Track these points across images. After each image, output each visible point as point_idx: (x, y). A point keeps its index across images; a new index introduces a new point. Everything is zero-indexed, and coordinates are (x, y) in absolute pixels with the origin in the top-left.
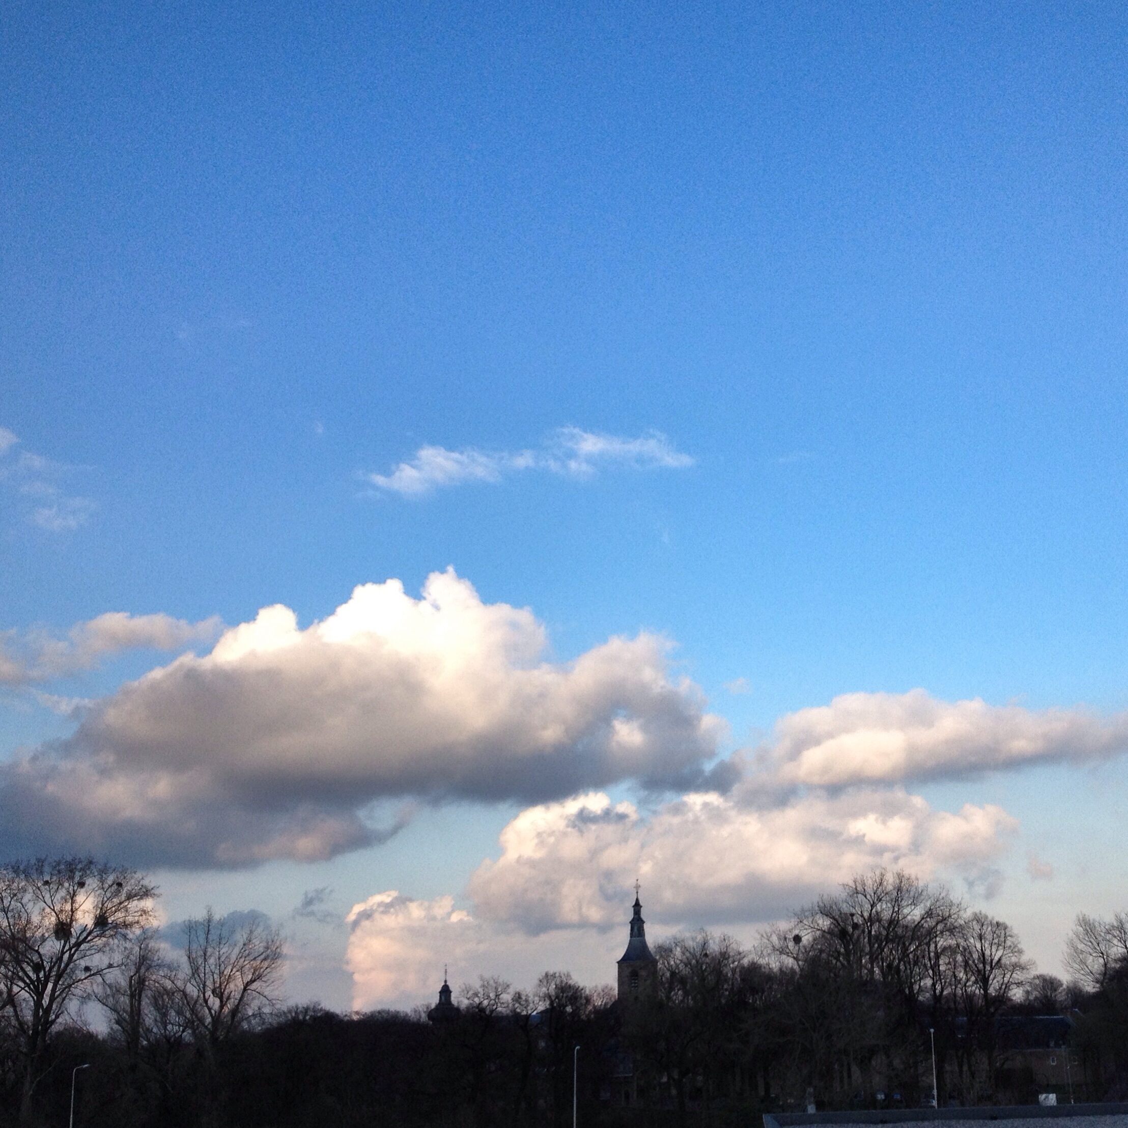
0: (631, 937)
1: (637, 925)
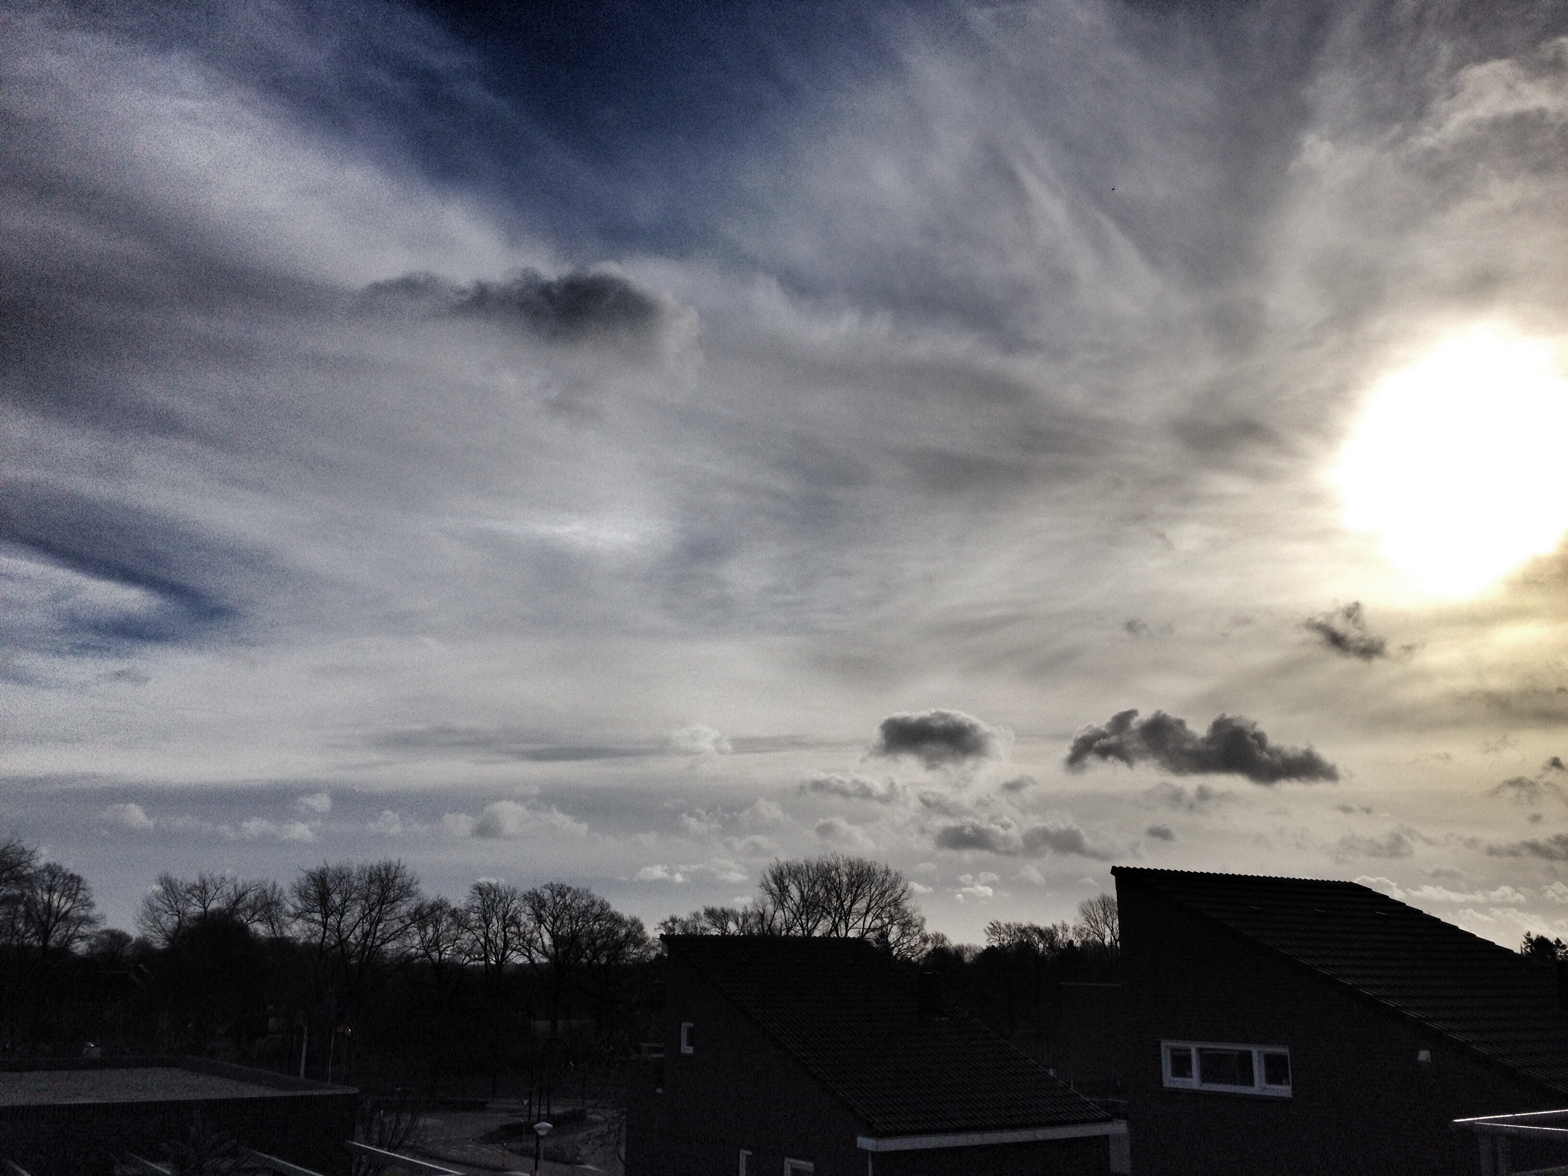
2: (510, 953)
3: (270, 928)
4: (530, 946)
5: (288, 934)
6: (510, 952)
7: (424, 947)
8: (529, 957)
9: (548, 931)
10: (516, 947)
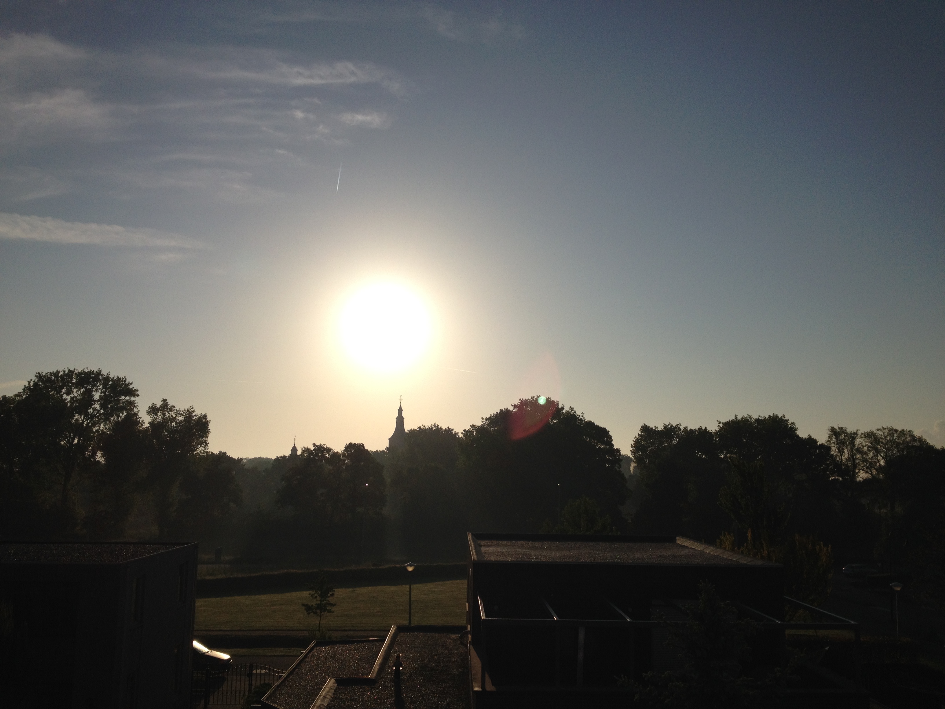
0: (396, 426)
1: (400, 420)
4: (871, 467)
6: (858, 471)
8: (871, 474)
9: (883, 458)
10: (862, 468)
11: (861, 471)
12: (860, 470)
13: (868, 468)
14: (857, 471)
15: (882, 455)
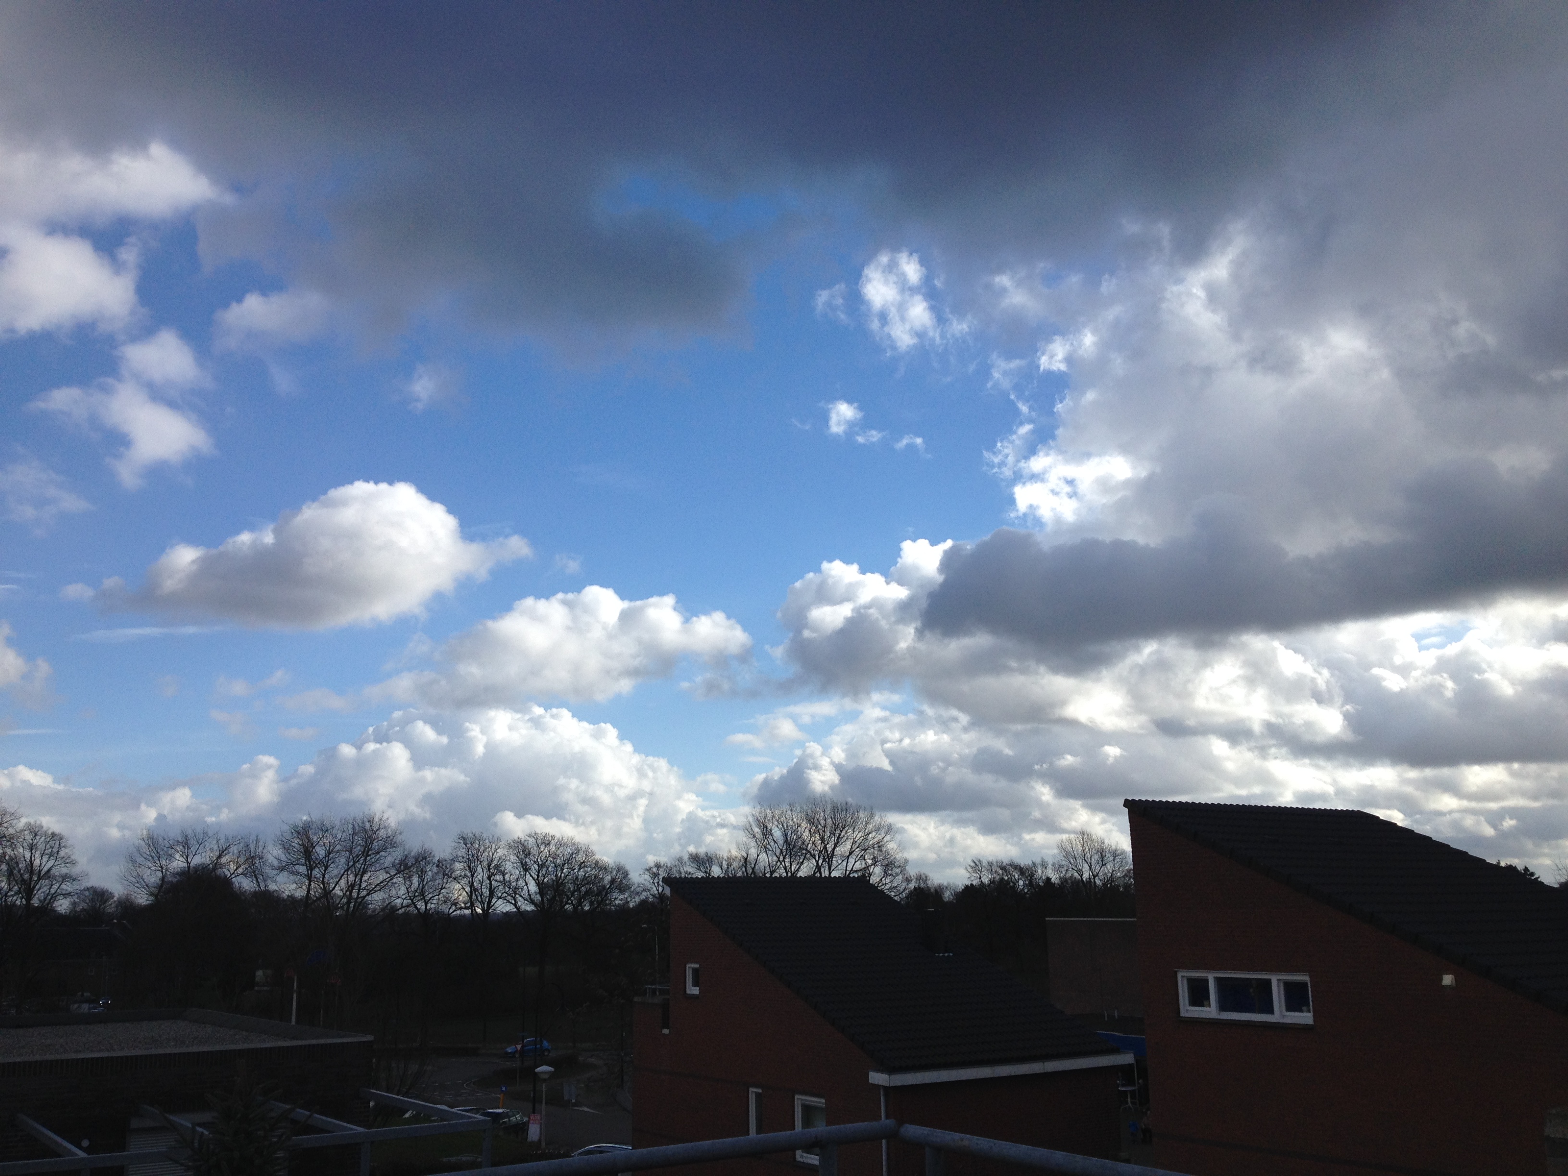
2: (497, 900)
3: (254, 882)
4: (515, 893)
5: (272, 887)
7: (410, 897)
8: (515, 905)
9: (533, 878)
10: (501, 895)
11: (500, 902)
12: (499, 898)
13: (510, 895)
14: (494, 900)
15: (532, 873)
